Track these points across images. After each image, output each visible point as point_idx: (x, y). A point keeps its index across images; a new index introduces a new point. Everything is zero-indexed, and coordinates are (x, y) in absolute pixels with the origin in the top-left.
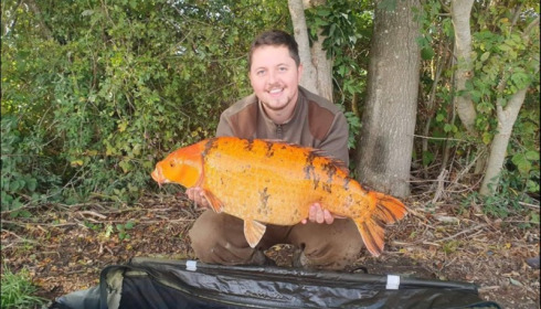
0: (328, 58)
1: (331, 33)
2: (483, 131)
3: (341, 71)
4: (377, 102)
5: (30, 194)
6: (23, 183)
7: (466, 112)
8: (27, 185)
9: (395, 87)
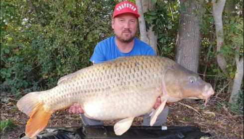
0: (155, 35)
1: (157, 23)
2: (230, 72)
3: (162, 41)
4: (179, 56)
5: (24, 89)
6: (22, 84)
7: (222, 62)
8: (23, 85)
9: (187, 49)
